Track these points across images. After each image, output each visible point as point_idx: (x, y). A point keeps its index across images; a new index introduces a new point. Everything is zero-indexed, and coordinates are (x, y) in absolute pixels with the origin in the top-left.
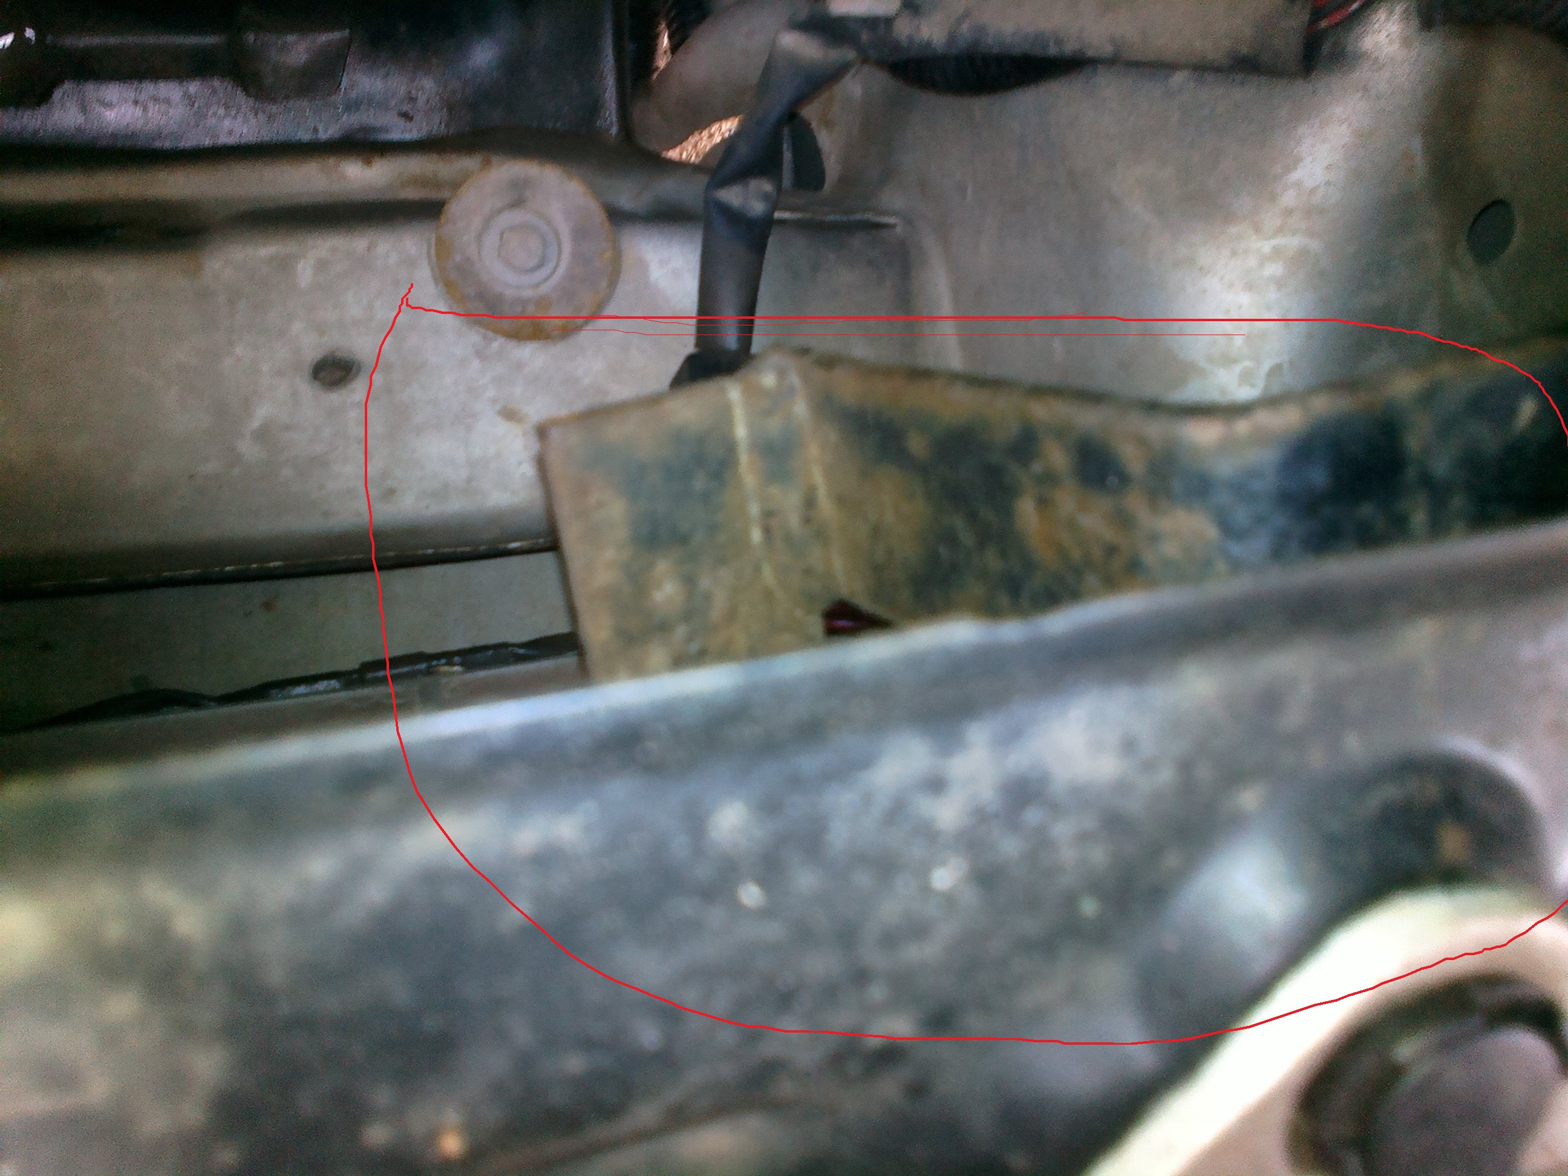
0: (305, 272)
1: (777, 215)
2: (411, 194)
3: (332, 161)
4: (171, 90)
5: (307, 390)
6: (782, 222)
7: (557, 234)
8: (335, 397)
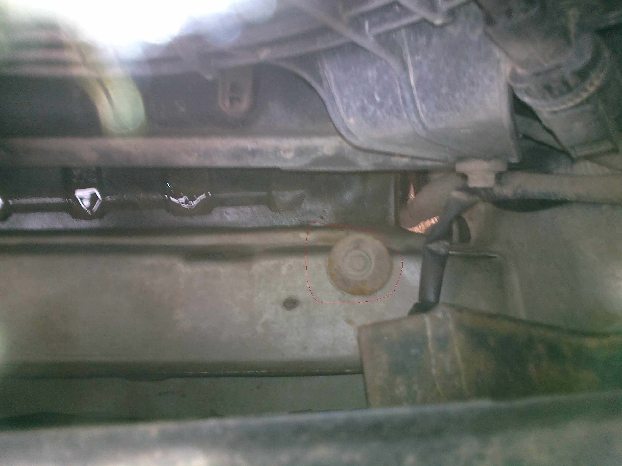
0: (284, 269)
1: (450, 252)
2: (321, 243)
3: (296, 232)
4: (247, 209)
5: (281, 309)
6: (453, 255)
7: (370, 259)
8: (290, 313)
